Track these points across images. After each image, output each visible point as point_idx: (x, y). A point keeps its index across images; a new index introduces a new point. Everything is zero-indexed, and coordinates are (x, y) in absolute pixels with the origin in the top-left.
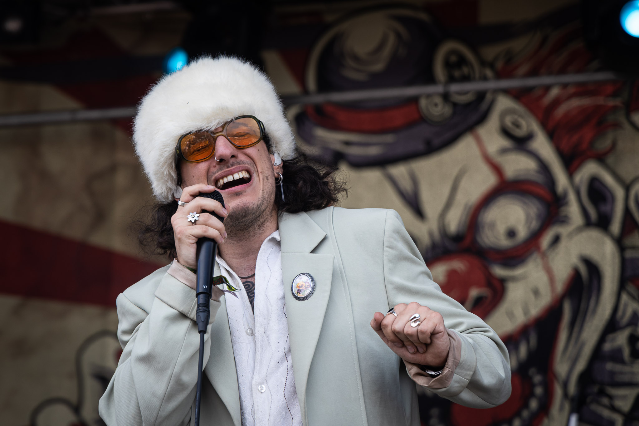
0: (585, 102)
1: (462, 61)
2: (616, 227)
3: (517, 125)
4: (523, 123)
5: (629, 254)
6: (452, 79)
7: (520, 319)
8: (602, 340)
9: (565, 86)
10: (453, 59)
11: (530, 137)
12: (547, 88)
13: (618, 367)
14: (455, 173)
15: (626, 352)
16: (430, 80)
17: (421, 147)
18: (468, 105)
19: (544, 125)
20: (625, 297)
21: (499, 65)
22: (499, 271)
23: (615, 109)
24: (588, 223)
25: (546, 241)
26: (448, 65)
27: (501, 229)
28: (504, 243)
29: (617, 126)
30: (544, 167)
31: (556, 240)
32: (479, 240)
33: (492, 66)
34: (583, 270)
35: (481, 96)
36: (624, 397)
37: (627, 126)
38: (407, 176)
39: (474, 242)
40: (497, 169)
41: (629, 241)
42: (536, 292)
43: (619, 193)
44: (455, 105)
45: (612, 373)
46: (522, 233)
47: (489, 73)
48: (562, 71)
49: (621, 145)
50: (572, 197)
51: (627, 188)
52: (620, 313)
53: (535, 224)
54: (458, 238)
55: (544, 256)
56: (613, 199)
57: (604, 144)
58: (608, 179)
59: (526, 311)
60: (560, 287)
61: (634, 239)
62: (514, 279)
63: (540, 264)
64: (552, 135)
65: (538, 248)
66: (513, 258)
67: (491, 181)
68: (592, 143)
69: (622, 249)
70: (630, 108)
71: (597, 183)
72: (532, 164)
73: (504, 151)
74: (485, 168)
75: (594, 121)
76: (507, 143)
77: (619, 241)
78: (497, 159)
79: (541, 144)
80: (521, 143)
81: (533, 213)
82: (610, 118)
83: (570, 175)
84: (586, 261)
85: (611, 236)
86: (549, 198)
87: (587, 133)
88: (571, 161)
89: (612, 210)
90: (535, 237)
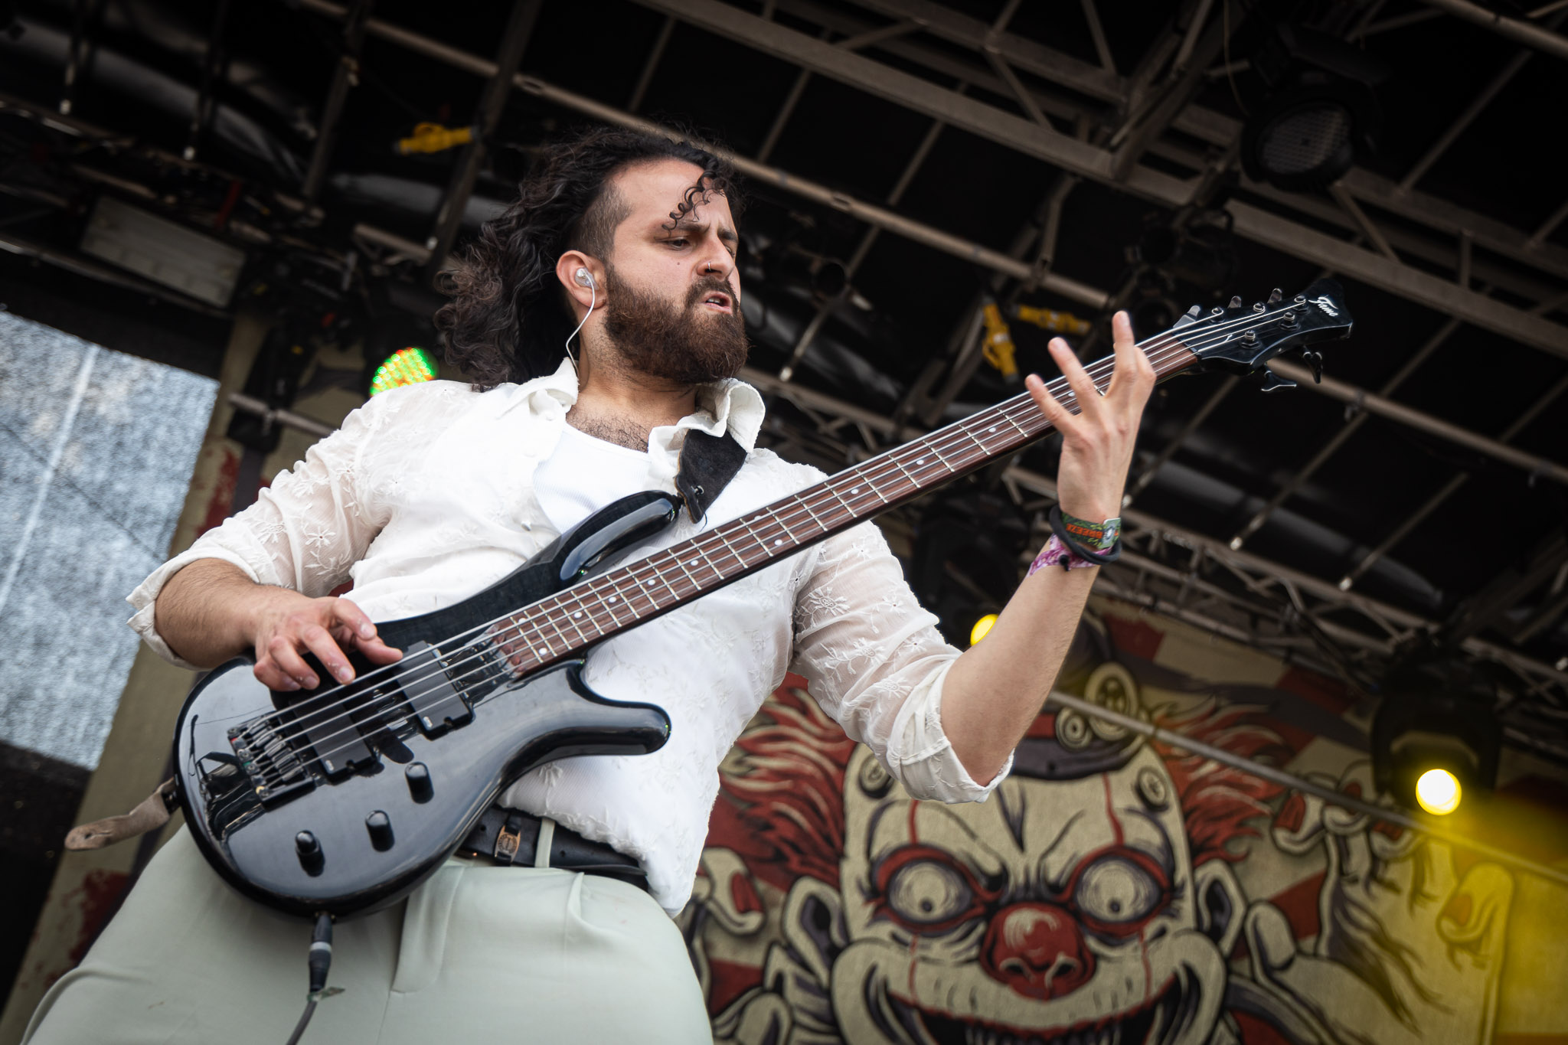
1: (1120, 692)
2: (1227, 944)
3: (1153, 788)
4: (1161, 789)
5: (1234, 980)
6: (1102, 704)
7: (1106, 1010)
9: (1224, 765)
10: (1112, 686)
11: (1163, 807)
12: (1205, 759)
14: (1072, 813)
16: (1080, 694)
17: (1043, 769)
18: (1109, 743)
19: (1182, 800)
20: (1221, 1028)
21: (1158, 715)
22: (1092, 943)
23: (1261, 815)
24: (1199, 929)
25: (1150, 929)
26: (1103, 689)
27: (1106, 899)
28: (1105, 913)
29: (1257, 834)
30: (1168, 847)
31: (1162, 933)
32: (1079, 898)
33: (1150, 713)
34: (1184, 980)
35: (1131, 736)
37: (1267, 839)
38: (1017, 793)
39: (1073, 899)
40: (1118, 828)
41: (1236, 965)
42: (1129, 985)
43: (1239, 909)
44: (1095, 737)
46: (1126, 912)
47: (1144, 716)
48: (1228, 748)
49: (1254, 857)
50: (1189, 892)
51: (1249, 906)
53: (1142, 907)
54: (1055, 888)
55: (1145, 946)
56: (1231, 914)
57: (1238, 848)
58: (1232, 888)
59: (1115, 1005)
60: (1155, 990)
61: (1243, 966)
62: (1108, 959)
63: (1139, 953)
64: (1186, 816)
65: (1141, 935)
66: (1111, 935)
67: (1108, 839)
68: (1225, 842)
69: (1229, 971)
70: (1276, 821)
71: (1218, 888)
72: (1156, 839)
73: (1131, 811)
74: (1105, 821)
75: (1235, 820)
76: (1137, 804)
77: (1227, 961)
78: (1122, 817)
79: (1173, 821)
80: (1152, 810)
81: (1143, 893)
82: (1252, 823)
83: (1194, 867)
84: (1189, 970)
85: (1221, 953)
86: (1165, 883)
87: (1224, 830)
88: (1199, 853)
89: (1227, 924)
90: (1140, 920)
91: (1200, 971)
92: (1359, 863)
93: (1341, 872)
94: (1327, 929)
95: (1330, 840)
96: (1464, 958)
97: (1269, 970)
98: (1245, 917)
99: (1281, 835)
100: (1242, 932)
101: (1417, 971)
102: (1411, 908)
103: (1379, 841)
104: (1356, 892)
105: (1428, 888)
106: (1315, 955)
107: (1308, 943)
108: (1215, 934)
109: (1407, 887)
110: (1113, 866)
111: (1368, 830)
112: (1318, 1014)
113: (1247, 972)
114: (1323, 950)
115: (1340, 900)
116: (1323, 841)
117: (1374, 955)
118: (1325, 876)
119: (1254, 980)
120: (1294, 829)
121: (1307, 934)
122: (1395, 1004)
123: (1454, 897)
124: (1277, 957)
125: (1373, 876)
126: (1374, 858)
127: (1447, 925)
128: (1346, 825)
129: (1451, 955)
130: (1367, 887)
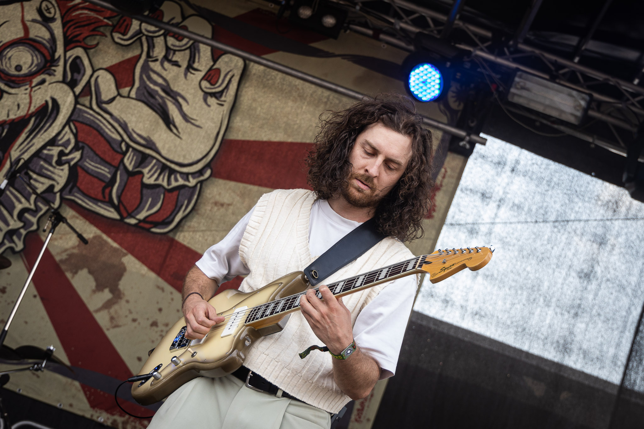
0: (92, 14)
3: (48, 10)
8: (44, 147)
13: (46, 166)
15: (55, 159)
20: (67, 129)
24: (64, 81)
28: (13, 72)
31: (43, 82)
36: (43, 183)
37: (109, 37)
41: (81, 100)
42: (19, 106)
45: (42, 167)
46: (25, 71)
50: (61, 63)
51: (94, 71)
52: (59, 138)
60: (33, 109)
61: (86, 101)
62: (10, 94)
63: (28, 91)
64: (64, 25)
65: (31, 82)
66: (13, 82)
67: (21, 34)
68: (85, 38)
69: (77, 102)
70: (115, 28)
71: (78, 61)
72: (47, 35)
73: (34, 21)
74: (20, 26)
75: (92, 27)
76: (39, 18)
77: (77, 98)
78: (28, 24)
79: (57, 27)
80: (46, 21)
81: (35, 62)
82: (102, 29)
83: (65, 52)
84: (54, 101)
85: (74, 93)
86: (49, 58)
87: (85, 32)
88: (69, 44)
89: (81, 80)
90: (31, 75)
91: (60, 101)
92: (159, 51)
93: (148, 56)
94: (137, 84)
95: (144, 39)
96: (212, 101)
97: (100, 103)
98: (91, 76)
99: (117, 36)
100: (89, 82)
101: (185, 108)
102: (186, 75)
103: (171, 41)
104: (156, 66)
105: (196, 65)
106: (128, 97)
107: (125, 91)
108: (72, 84)
109: (185, 65)
110: (21, 48)
111: (165, 35)
112: (124, 126)
113: (87, 103)
114: (133, 94)
115: (146, 69)
116: (140, 39)
117: (162, 97)
118: (140, 56)
119: (91, 108)
120: (124, 34)
121: (126, 86)
122: (168, 122)
123: (210, 69)
124: (105, 97)
125: (166, 58)
126: (168, 49)
127: (205, 84)
128: (154, 32)
129: (205, 100)
130: (162, 64)
